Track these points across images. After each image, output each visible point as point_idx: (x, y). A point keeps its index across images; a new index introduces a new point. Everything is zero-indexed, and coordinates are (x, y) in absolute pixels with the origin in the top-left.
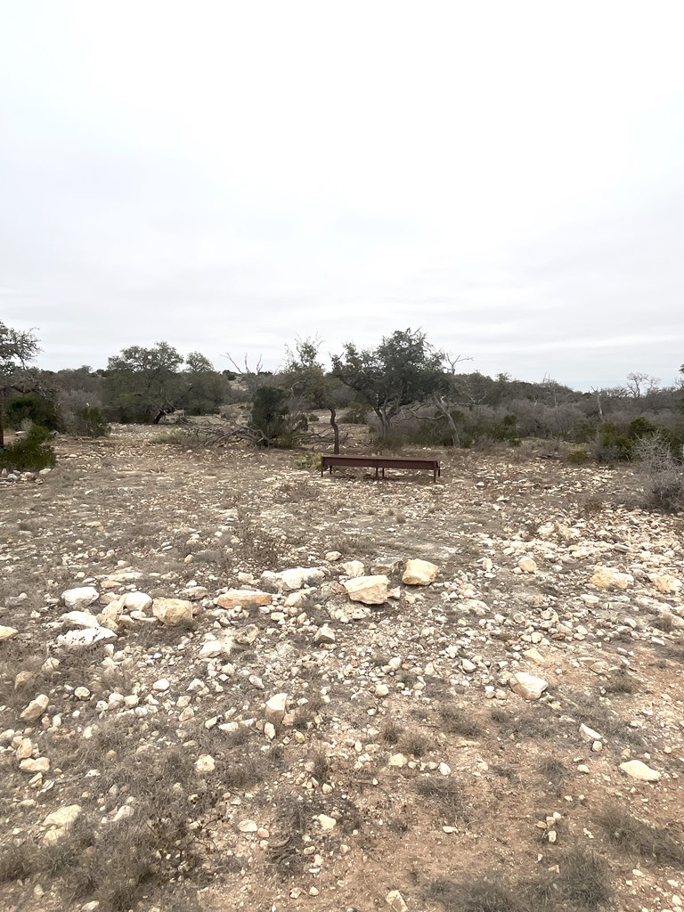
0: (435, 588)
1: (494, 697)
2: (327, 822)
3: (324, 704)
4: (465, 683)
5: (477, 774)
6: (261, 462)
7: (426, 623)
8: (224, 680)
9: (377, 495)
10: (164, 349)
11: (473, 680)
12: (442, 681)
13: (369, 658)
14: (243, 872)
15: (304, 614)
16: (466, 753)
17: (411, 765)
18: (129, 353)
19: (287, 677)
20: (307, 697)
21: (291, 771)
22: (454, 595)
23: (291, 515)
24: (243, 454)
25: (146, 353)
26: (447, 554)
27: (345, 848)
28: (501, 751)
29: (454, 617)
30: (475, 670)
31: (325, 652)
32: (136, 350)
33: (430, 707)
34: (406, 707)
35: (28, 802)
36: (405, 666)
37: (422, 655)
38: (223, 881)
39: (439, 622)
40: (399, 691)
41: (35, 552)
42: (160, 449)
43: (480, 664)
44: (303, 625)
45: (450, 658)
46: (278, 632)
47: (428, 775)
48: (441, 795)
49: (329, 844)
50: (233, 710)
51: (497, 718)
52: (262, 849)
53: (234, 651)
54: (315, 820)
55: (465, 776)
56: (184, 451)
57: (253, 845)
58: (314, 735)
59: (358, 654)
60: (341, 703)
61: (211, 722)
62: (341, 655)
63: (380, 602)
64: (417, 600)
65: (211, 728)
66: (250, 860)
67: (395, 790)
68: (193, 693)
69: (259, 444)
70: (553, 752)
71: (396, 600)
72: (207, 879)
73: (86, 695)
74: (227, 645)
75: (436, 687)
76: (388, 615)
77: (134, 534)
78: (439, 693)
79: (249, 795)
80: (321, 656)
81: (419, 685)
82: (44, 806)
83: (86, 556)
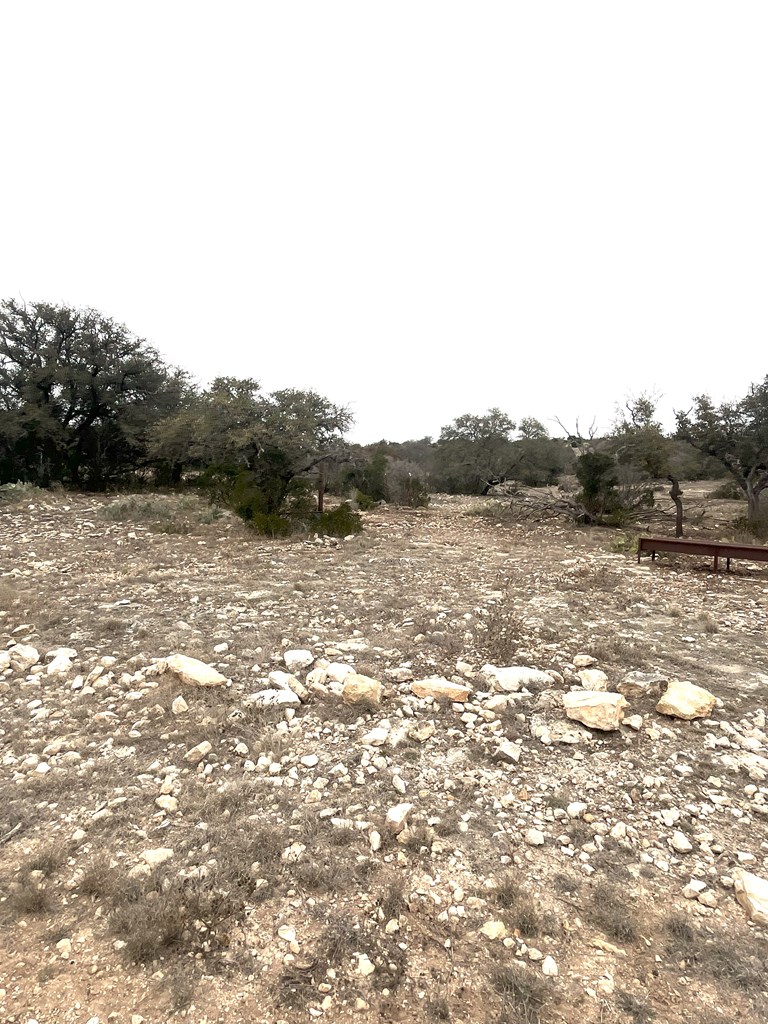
0: (703, 726)
1: (696, 898)
2: (365, 966)
3: (457, 832)
4: (663, 865)
5: (592, 992)
6: (570, 541)
7: (658, 770)
8: (370, 772)
9: (700, 592)
10: (496, 416)
11: (679, 864)
12: (629, 852)
13: (547, 794)
14: (251, 977)
15: (499, 722)
16: (596, 959)
17: (509, 942)
18: (460, 423)
19: (436, 789)
20: (443, 817)
21: (370, 893)
22: (724, 741)
23: (566, 605)
24: (557, 530)
25: (477, 421)
26: (757, 684)
27: (361, 1003)
28: (651, 976)
29: (706, 771)
30: (690, 852)
31: (499, 773)
32: (467, 418)
33: (588, 880)
34: (556, 869)
35: (141, 833)
36: (588, 817)
37: (626, 810)
38: (230, 977)
39: (678, 773)
40: (559, 845)
41: (294, 612)
42: (470, 521)
43: (705, 847)
44: (493, 734)
45: (664, 824)
46: (462, 735)
47: (523, 964)
48: (519, 998)
49: (348, 991)
50: (358, 806)
51: (678, 929)
52: (283, 963)
53: (401, 745)
54: (354, 957)
55: (573, 988)
56: (493, 525)
57: (279, 955)
58: (422, 862)
59: (537, 785)
60: (478, 836)
61: (327, 812)
62: (515, 781)
63: (607, 728)
64: (665, 736)
65: (324, 819)
66: (265, 969)
67: (466, 964)
68: (333, 778)
69: (578, 521)
70: (739, 1014)
71: (634, 730)
72: (217, 968)
73: (244, 752)
74: (397, 736)
75: (615, 859)
76: (611, 747)
77: (387, 606)
78: (613, 866)
79: (311, 902)
80: (491, 776)
81: (590, 846)
82: (150, 841)
83: (333, 621)
